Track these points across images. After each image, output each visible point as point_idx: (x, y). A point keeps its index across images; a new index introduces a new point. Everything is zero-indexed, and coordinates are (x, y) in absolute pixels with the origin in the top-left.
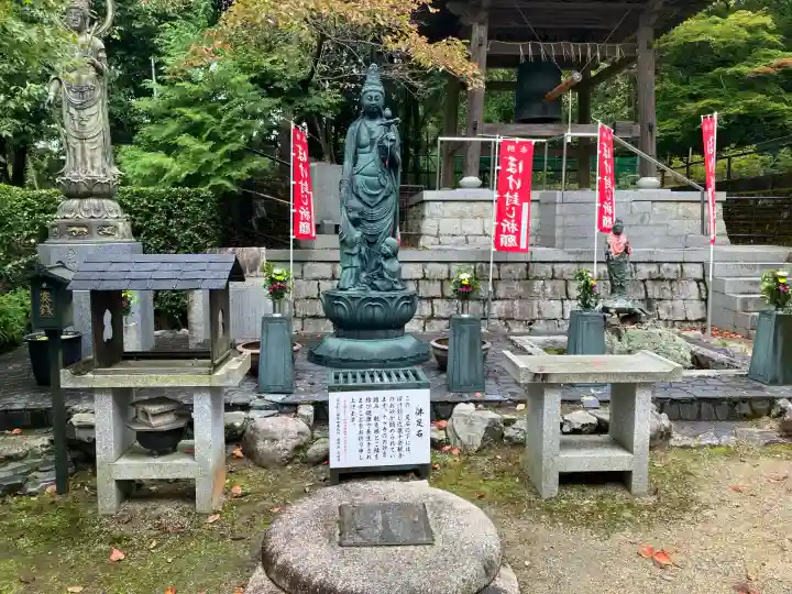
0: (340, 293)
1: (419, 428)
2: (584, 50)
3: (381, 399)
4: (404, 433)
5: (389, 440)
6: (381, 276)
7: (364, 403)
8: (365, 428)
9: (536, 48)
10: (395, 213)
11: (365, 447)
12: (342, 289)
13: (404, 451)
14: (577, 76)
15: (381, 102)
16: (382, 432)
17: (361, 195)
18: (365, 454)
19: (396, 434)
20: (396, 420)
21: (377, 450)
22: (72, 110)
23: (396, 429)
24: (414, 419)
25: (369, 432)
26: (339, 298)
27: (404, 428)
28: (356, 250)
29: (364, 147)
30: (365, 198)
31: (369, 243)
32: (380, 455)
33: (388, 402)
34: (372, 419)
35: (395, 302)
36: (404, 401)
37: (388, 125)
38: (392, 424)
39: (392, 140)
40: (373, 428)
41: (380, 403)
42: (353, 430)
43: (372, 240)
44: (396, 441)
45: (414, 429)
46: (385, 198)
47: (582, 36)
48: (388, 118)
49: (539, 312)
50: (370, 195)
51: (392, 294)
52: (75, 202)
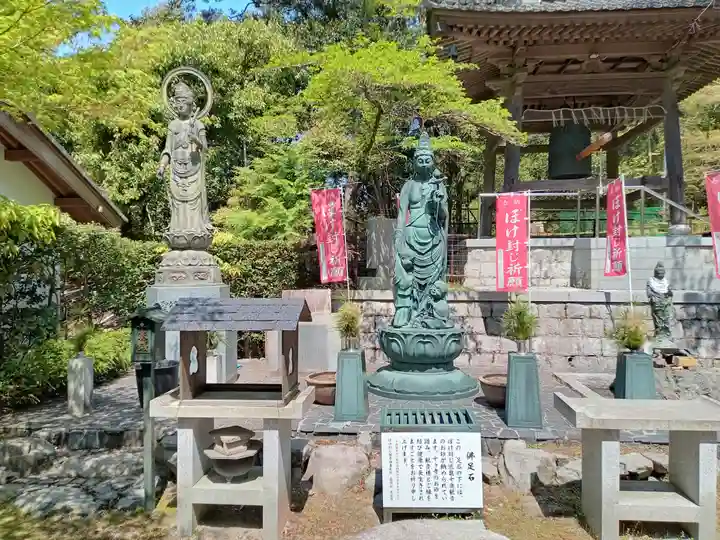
0: (394, 330)
1: (471, 472)
2: (613, 114)
3: (432, 441)
4: (455, 476)
5: (441, 483)
6: (431, 315)
7: (416, 444)
8: (417, 469)
9: (567, 114)
10: (444, 259)
11: (417, 488)
12: (395, 327)
13: (456, 495)
14: (607, 136)
15: (431, 163)
16: (433, 474)
17: (413, 243)
18: (417, 495)
19: (448, 477)
20: (447, 463)
21: (429, 492)
22: (178, 179)
23: (448, 471)
24: (465, 462)
25: (420, 473)
26: (393, 335)
27: (455, 470)
28: (408, 292)
29: (416, 203)
30: (417, 247)
31: (420, 285)
32: (432, 496)
33: (439, 445)
34: (424, 460)
35: (444, 338)
36: (455, 445)
37: (437, 183)
38: (443, 466)
39: (440, 196)
40: (424, 470)
41: (431, 445)
42: (405, 471)
43: (423, 283)
44: (448, 483)
45: (466, 472)
46: (434, 246)
47: (609, 101)
48: (437, 177)
49: (579, 349)
50: (420, 244)
51: (442, 331)
52: (177, 252)
